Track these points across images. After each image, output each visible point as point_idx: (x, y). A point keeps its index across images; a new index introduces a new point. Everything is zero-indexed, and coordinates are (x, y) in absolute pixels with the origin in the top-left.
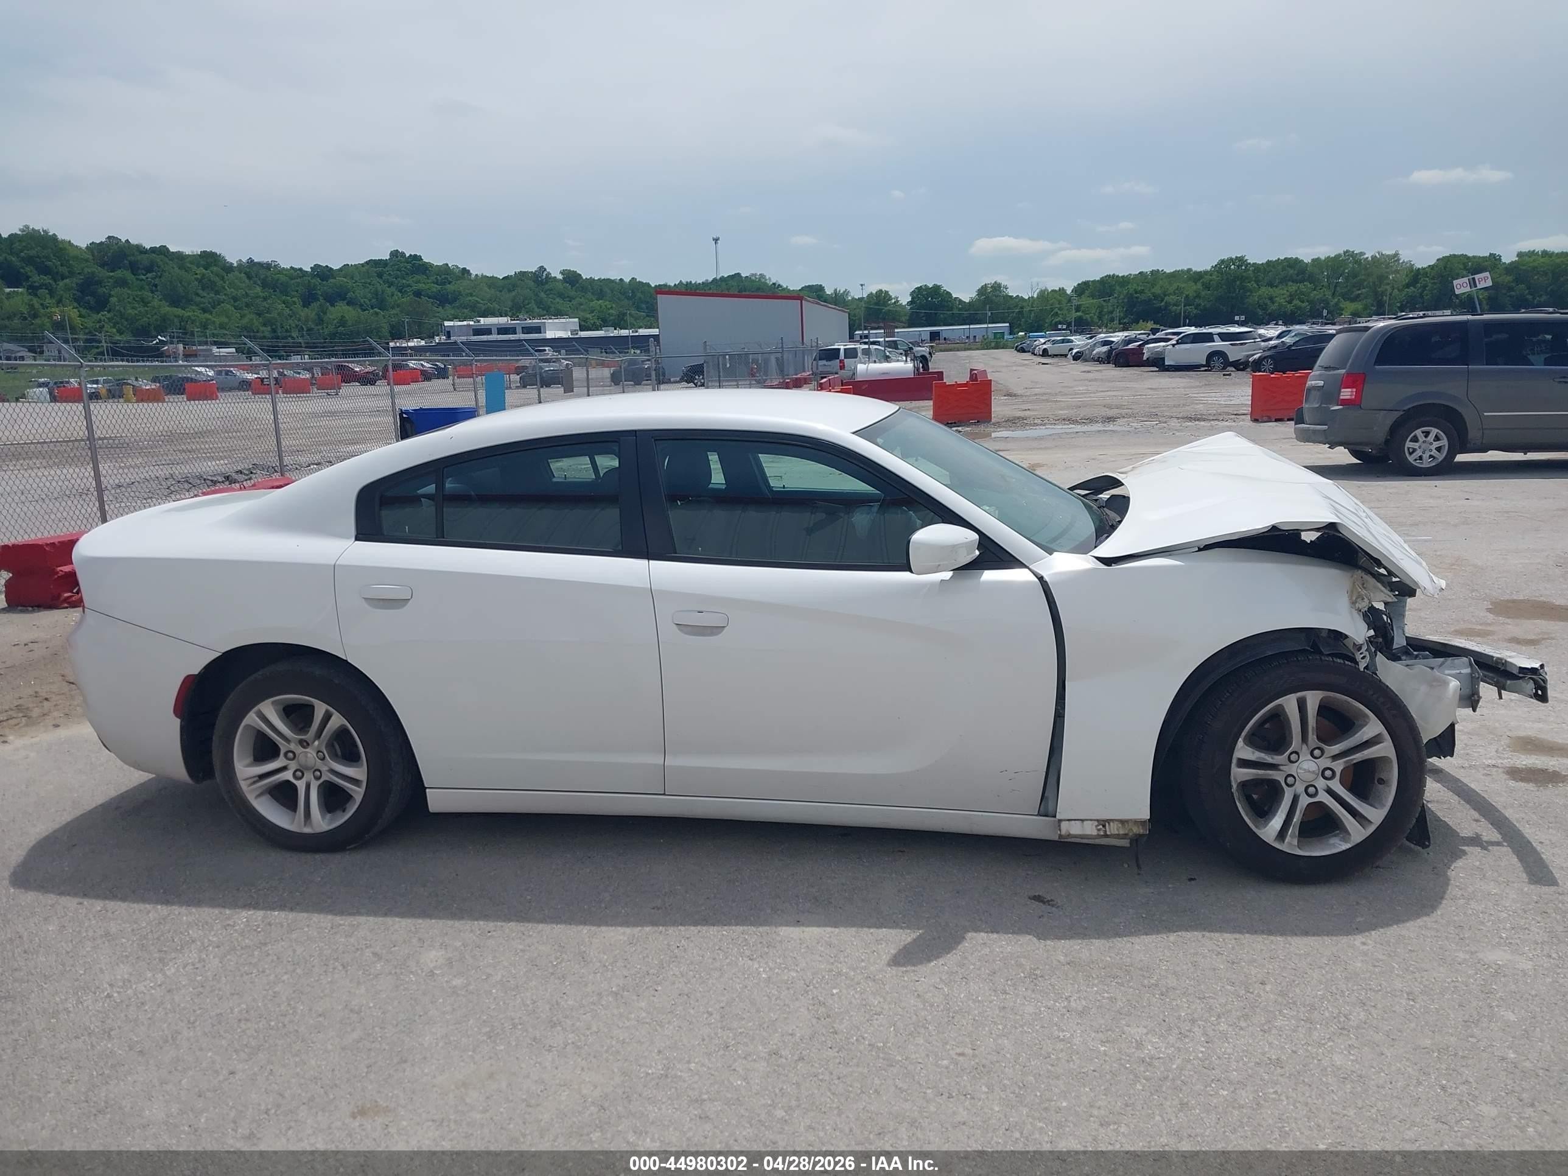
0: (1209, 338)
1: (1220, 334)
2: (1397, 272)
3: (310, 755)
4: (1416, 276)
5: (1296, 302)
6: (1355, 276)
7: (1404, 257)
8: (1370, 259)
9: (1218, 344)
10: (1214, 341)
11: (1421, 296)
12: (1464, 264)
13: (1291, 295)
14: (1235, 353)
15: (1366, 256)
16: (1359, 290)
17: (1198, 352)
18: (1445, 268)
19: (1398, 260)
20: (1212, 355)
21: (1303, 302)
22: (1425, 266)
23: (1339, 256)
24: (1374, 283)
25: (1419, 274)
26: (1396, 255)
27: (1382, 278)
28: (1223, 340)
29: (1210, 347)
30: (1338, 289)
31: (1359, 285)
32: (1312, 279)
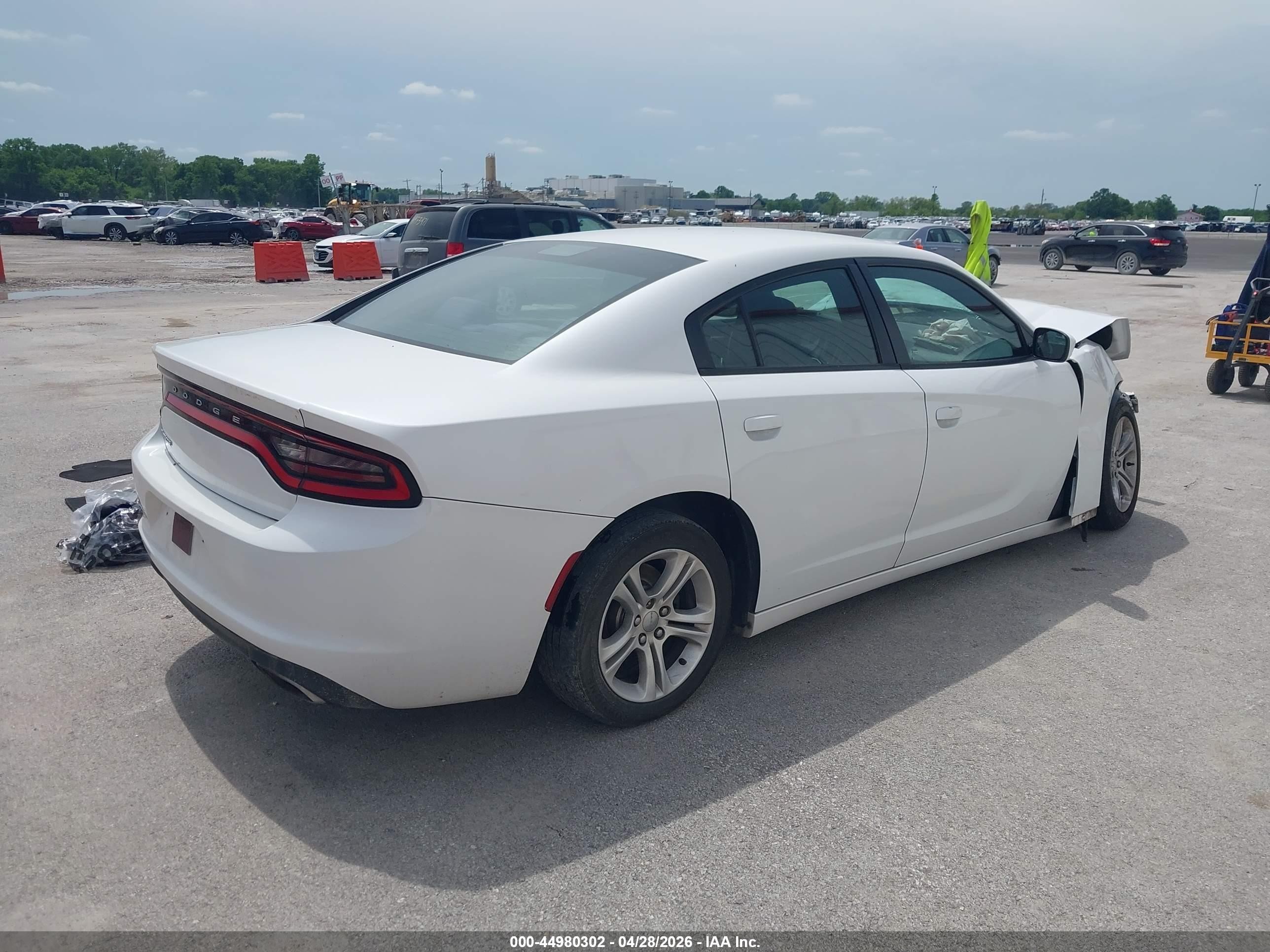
0: (104, 211)
1: (113, 208)
2: (165, 165)
3: (648, 615)
4: (183, 170)
5: (85, 183)
6: (132, 165)
7: (168, 154)
8: (141, 152)
9: (113, 217)
10: (109, 214)
11: (189, 186)
12: (217, 163)
13: (80, 177)
14: (132, 225)
15: (138, 150)
16: (138, 177)
17: (97, 223)
18: (204, 165)
19: (164, 155)
20: (109, 227)
21: (92, 184)
22: (188, 162)
23: (114, 147)
24: (150, 172)
25: (184, 169)
26: (162, 151)
27: (155, 170)
28: (118, 214)
29: (106, 219)
30: (119, 175)
31: (138, 173)
32: (96, 165)
